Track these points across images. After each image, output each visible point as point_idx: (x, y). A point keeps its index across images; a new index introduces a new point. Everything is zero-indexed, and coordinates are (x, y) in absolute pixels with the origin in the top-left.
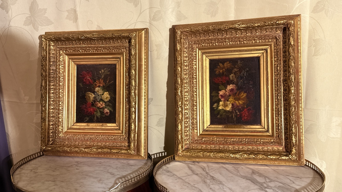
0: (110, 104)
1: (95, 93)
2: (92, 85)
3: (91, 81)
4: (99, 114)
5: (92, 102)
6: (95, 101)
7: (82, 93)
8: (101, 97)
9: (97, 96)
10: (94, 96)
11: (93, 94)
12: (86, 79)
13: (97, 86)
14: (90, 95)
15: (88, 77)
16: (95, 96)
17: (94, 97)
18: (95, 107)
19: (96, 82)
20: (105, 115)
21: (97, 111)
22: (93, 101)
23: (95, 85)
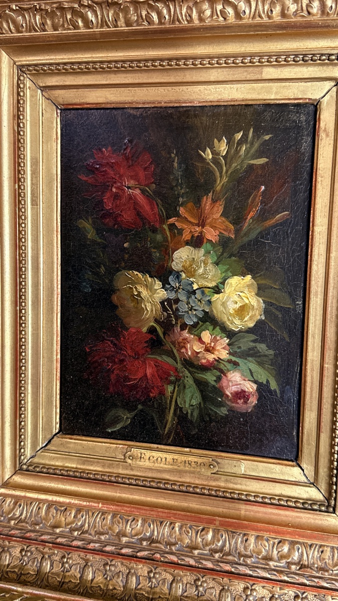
0: (262, 347)
1: (171, 279)
2: (154, 231)
3: (147, 208)
4: (190, 399)
5: (152, 330)
6: (167, 326)
7: (97, 274)
8: (210, 302)
9: (182, 297)
10: (161, 294)
11: (158, 284)
12: (116, 197)
13: (186, 236)
14: (140, 289)
15: (132, 183)
16: (172, 296)
17: (162, 303)
18: (169, 360)
19: (177, 215)
20: (231, 410)
21: (178, 381)
22: (156, 321)
23: (173, 236)
